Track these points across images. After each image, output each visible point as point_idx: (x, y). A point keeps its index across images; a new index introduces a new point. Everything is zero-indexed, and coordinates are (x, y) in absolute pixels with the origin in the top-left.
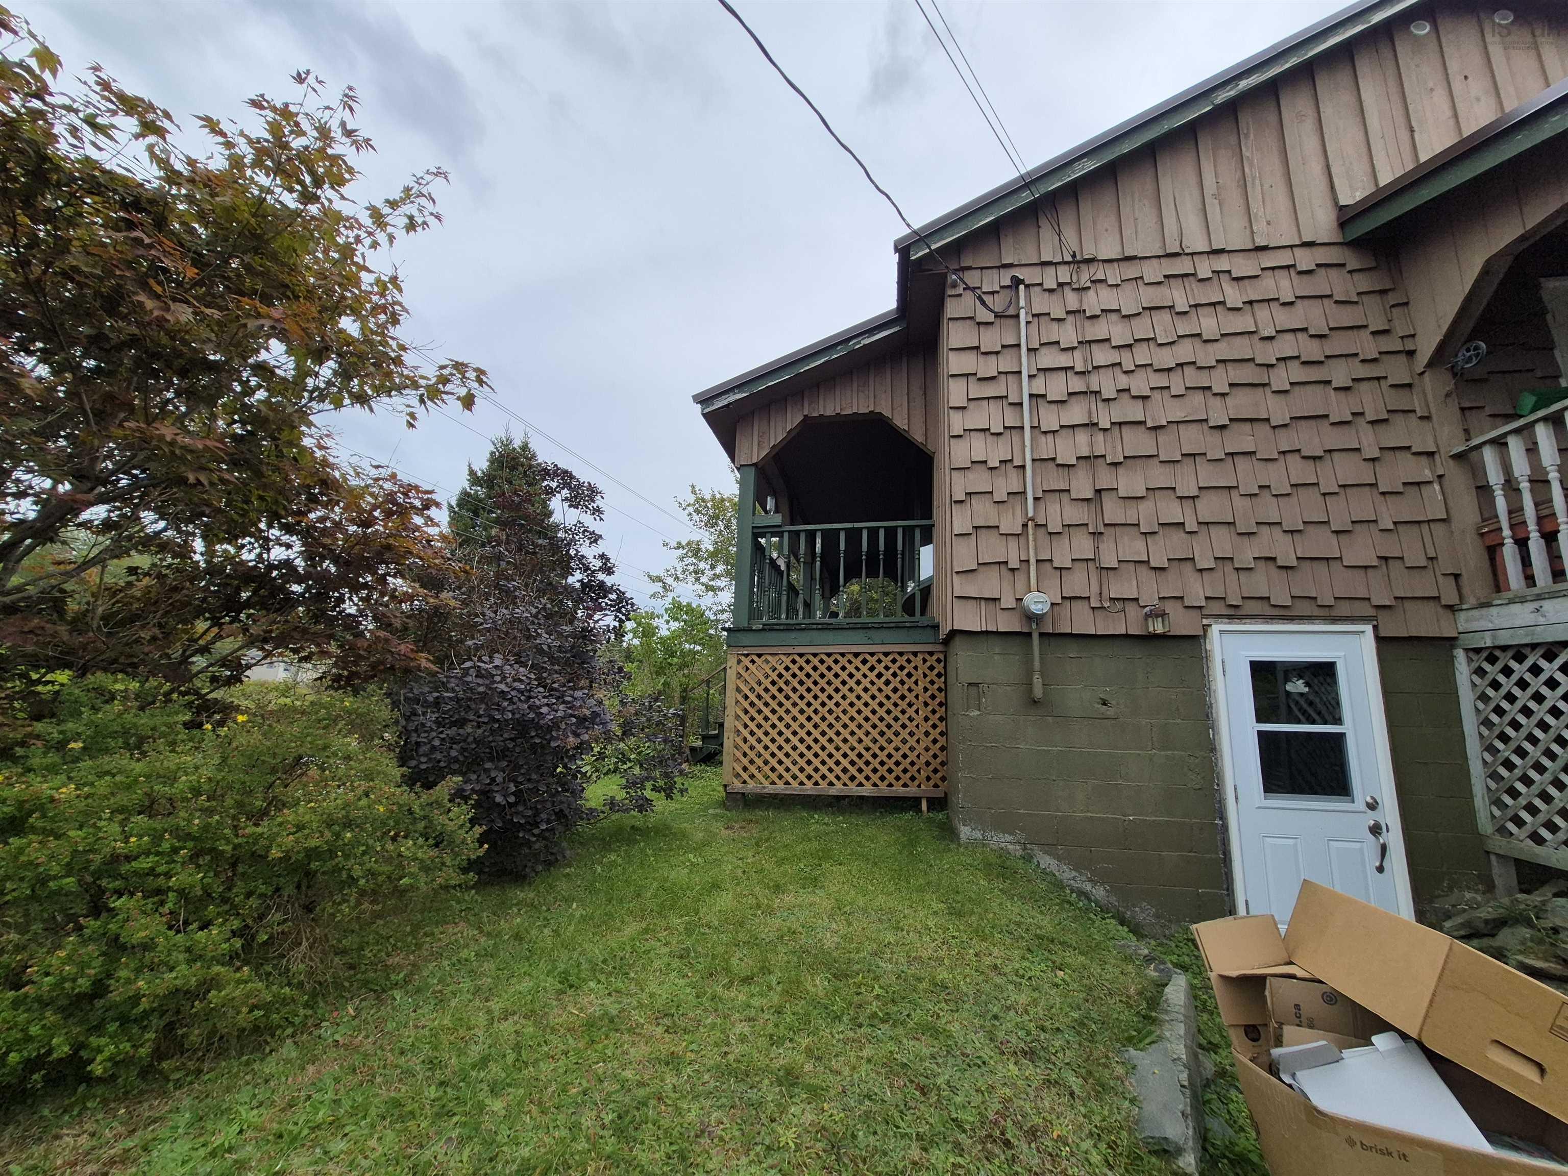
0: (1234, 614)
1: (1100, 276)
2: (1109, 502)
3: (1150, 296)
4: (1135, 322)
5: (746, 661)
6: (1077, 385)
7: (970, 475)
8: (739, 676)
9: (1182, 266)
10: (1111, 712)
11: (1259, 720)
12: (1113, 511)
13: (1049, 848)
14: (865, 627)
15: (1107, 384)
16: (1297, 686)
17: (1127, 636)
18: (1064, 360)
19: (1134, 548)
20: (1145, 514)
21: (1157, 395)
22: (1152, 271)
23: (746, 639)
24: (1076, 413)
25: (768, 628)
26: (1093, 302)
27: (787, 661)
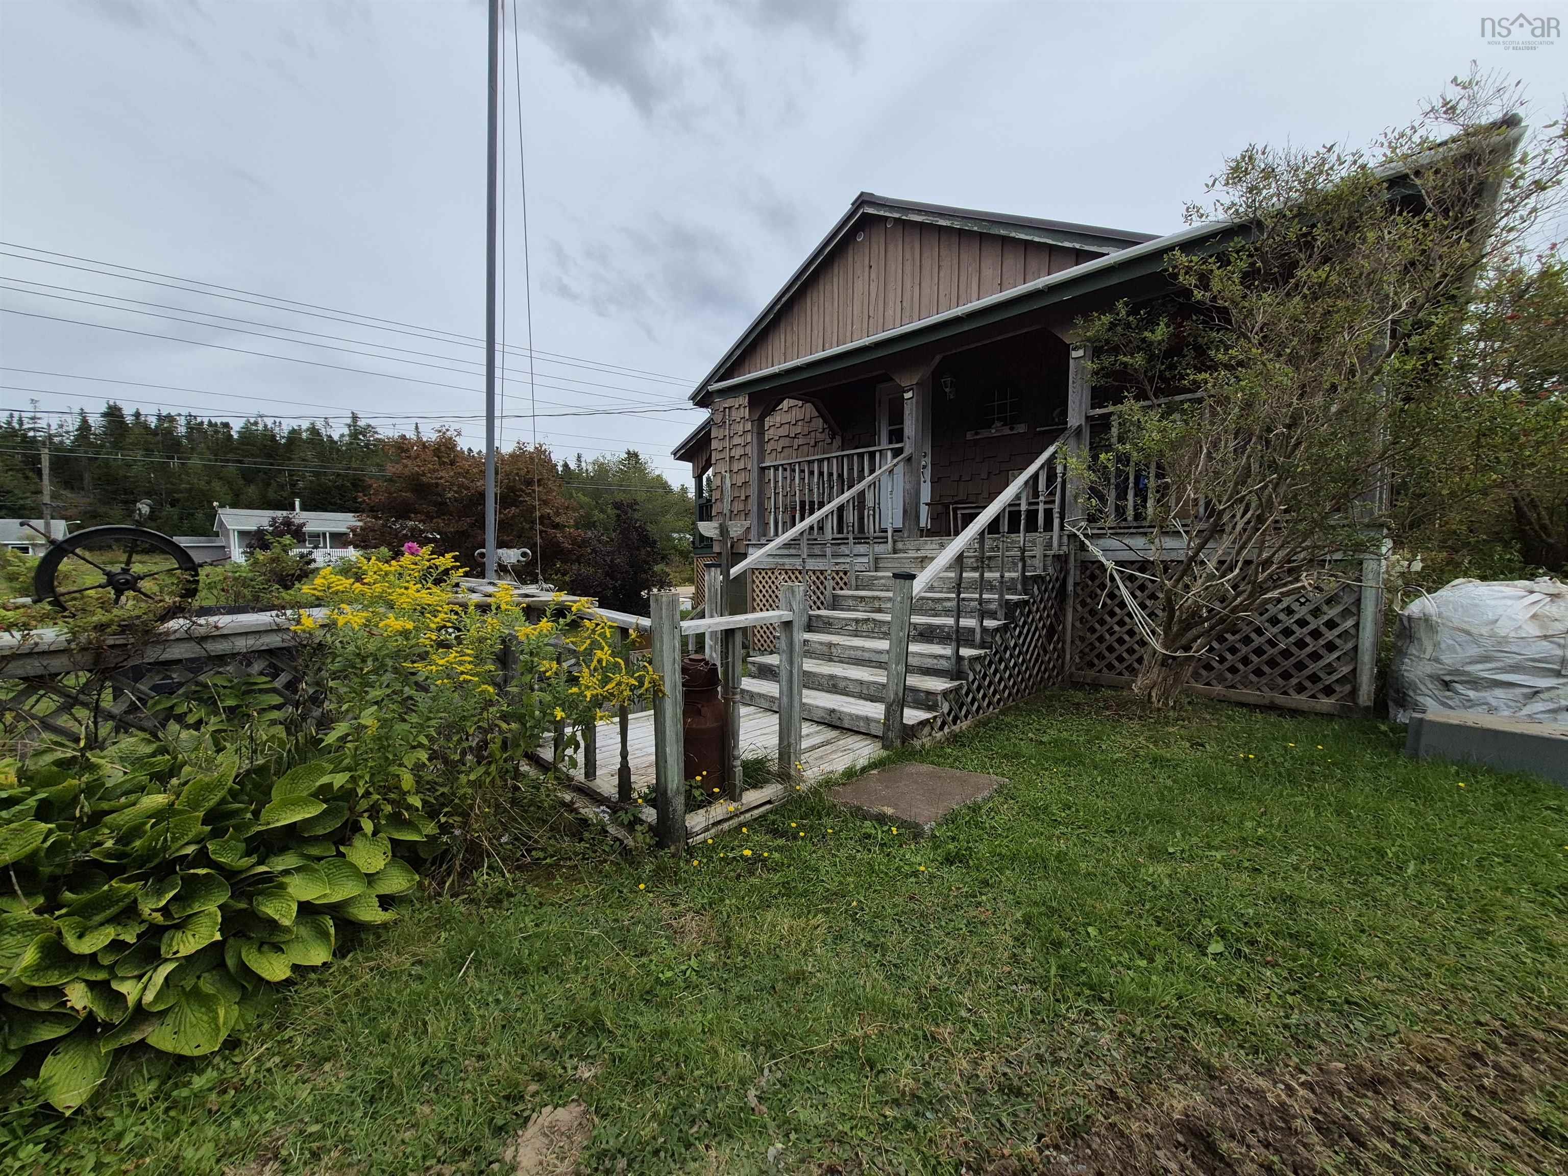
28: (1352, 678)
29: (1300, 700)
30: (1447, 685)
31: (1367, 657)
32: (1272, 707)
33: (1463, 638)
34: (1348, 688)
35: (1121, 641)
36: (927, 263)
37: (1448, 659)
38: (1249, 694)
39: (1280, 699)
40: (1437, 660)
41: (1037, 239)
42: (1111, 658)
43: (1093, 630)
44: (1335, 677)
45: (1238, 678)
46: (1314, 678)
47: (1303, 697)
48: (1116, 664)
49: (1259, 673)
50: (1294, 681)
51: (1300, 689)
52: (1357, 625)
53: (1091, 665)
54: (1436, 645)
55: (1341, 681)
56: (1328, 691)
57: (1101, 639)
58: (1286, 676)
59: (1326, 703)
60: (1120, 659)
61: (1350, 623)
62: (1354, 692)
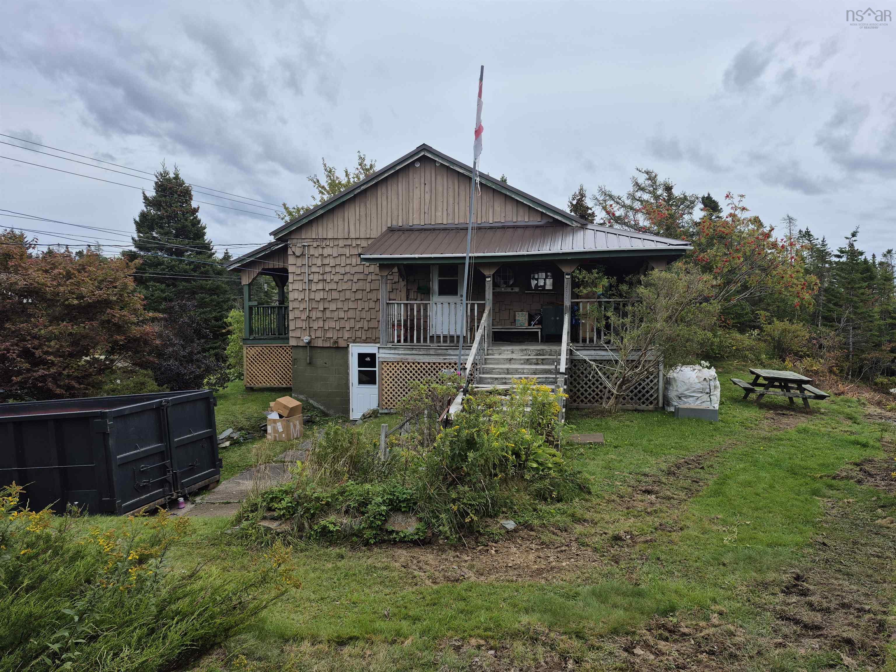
0: (354, 342)
1: (328, 244)
2: (327, 312)
3: (341, 251)
4: (336, 259)
5: (249, 349)
6: (321, 277)
7: (294, 303)
8: (247, 353)
9: (349, 242)
10: (327, 366)
11: (359, 367)
12: (328, 314)
13: (312, 398)
14: (282, 339)
15: (328, 277)
16: (368, 359)
17: (330, 347)
18: (317, 270)
19: (332, 324)
20: (335, 315)
21: (341, 281)
22: (341, 243)
23: (249, 342)
24: (320, 286)
25: (255, 339)
26: (327, 252)
27: (261, 349)
28: (657, 398)
29: (643, 407)
30: (680, 398)
31: (661, 392)
32: (636, 410)
33: (683, 384)
34: (656, 401)
35: (586, 391)
36: (462, 193)
37: (681, 390)
38: (629, 407)
39: (639, 407)
40: (677, 391)
41: (525, 202)
42: (582, 397)
43: (575, 387)
44: (653, 398)
45: (625, 401)
46: (647, 399)
47: (644, 406)
48: (584, 399)
49: (632, 399)
50: (642, 401)
51: (643, 403)
52: (658, 381)
53: (575, 401)
54: (677, 386)
55: (655, 399)
56: (651, 403)
57: (579, 390)
58: (640, 399)
59: (651, 407)
60: (586, 398)
61: (656, 380)
62: (658, 403)
